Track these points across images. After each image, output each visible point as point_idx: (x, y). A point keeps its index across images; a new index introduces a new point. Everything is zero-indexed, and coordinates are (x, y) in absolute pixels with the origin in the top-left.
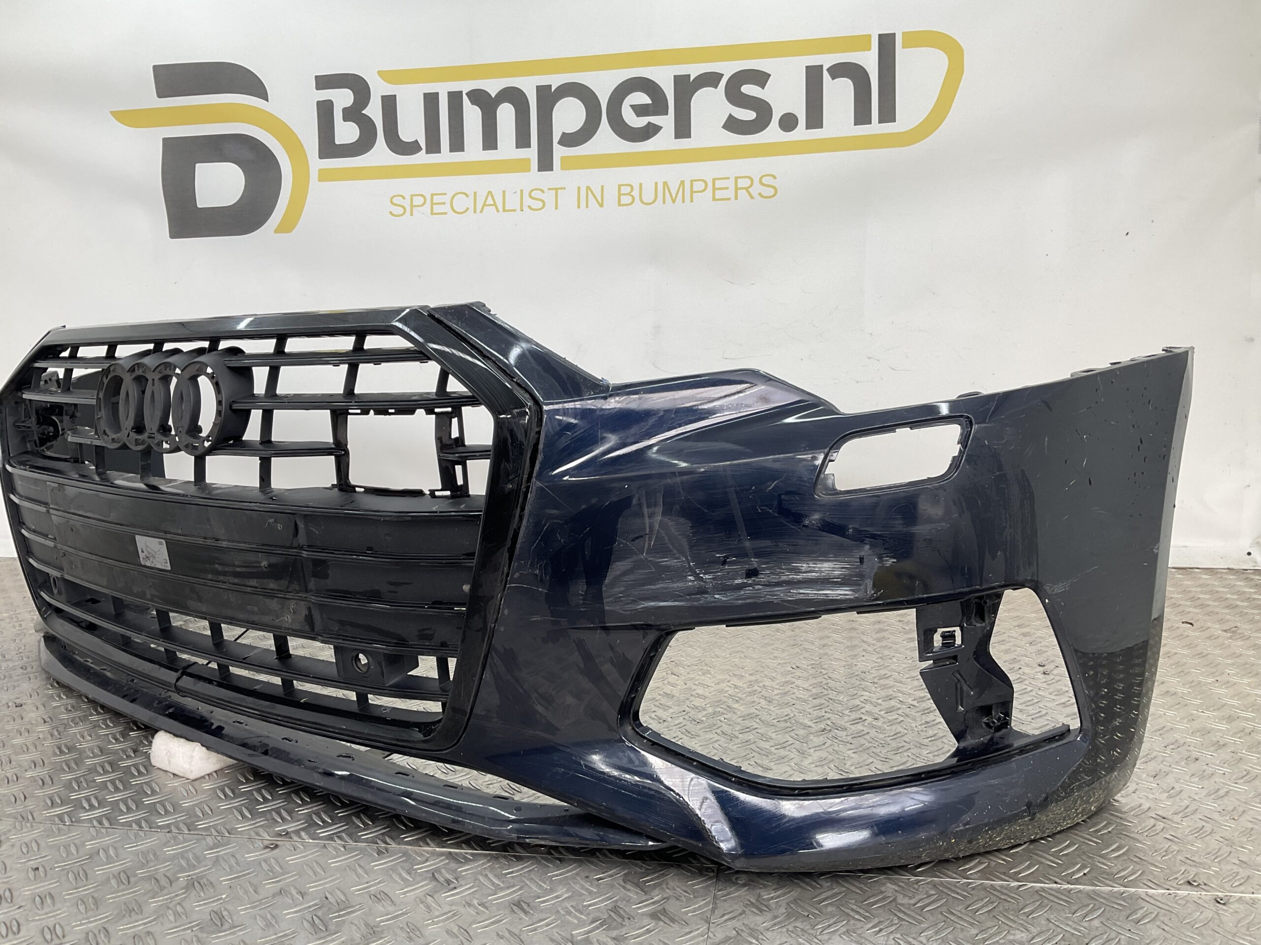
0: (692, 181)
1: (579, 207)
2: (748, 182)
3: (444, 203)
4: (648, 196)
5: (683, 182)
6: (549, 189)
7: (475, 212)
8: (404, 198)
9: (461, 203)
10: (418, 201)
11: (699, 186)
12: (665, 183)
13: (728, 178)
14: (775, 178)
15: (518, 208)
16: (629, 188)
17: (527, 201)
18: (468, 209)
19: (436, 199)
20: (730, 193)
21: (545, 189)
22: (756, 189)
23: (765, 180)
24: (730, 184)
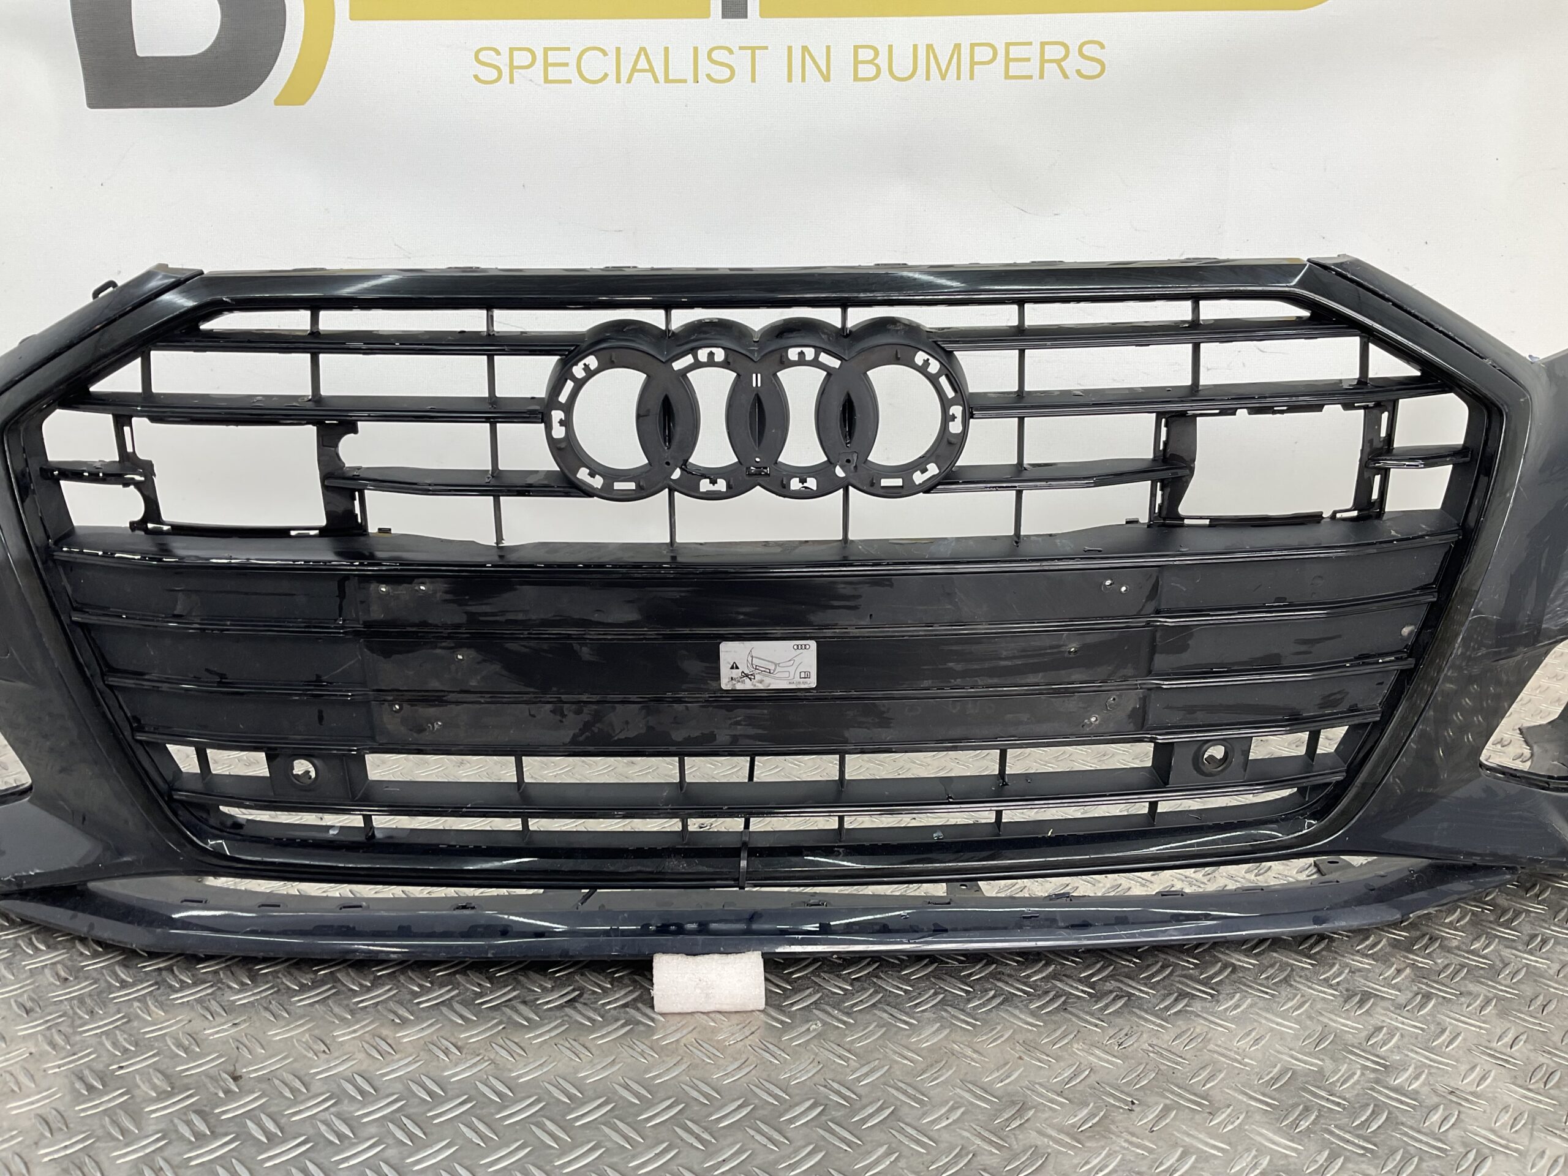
0: (973, 46)
1: (790, 80)
2: (1059, 53)
3: (567, 65)
4: (903, 66)
5: (957, 47)
6: (741, 48)
7: (618, 81)
8: (498, 53)
9: (594, 65)
10: (523, 59)
12: (930, 47)
13: (1030, 44)
14: (1102, 47)
15: (690, 77)
16: (872, 53)
17: (705, 66)
18: (606, 75)
19: (553, 57)
20: (1033, 68)
21: (735, 50)
22: (1073, 63)
23: (1088, 50)
24: (1034, 52)
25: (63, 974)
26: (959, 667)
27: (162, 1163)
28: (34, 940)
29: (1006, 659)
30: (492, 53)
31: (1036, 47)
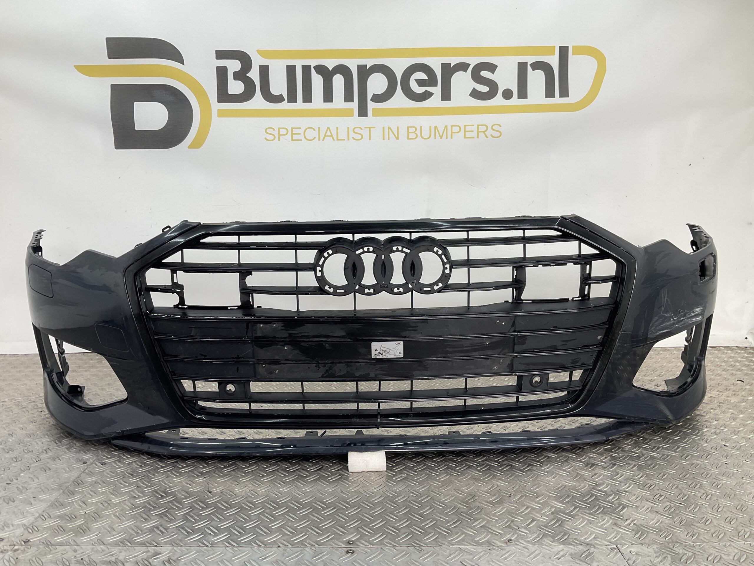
0: (452, 126)
1: (384, 139)
2: (484, 128)
3: (300, 134)
4: (426, 134)
5: (446, 127)
6: (365, 128)
7: (319, 140)
8: (274, 130)
9: (310, 134)
10: (283, 132)
11: (456, 129)
12: (436, 127)
13: (473, 125)
14: (500, 126)
15: (346, 139)
16: (414, 129)
17: (352, 134)
18: (315, 138)
19: (295, 131)
20: (474, 134)
21: (363, 128)
22: (490, 132)
24: (474, 128)
25: (140, 464)
26: (450, 350)
27: (192, 515)
28: (125, 454)
29: (466, 347)
30: (272, 130)
31: (476, 127)
